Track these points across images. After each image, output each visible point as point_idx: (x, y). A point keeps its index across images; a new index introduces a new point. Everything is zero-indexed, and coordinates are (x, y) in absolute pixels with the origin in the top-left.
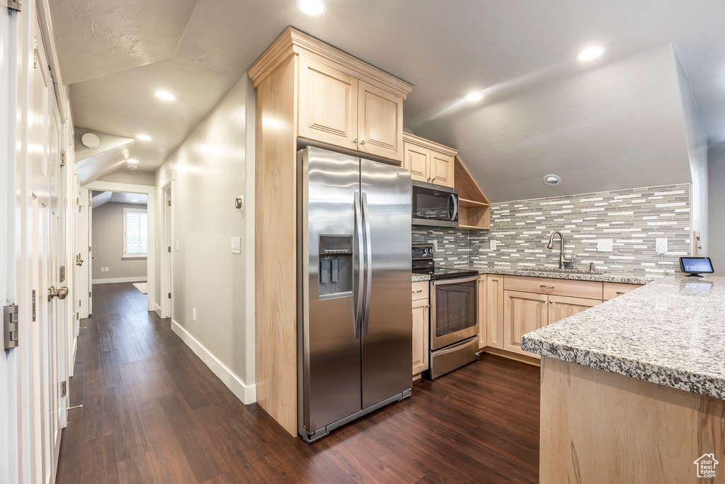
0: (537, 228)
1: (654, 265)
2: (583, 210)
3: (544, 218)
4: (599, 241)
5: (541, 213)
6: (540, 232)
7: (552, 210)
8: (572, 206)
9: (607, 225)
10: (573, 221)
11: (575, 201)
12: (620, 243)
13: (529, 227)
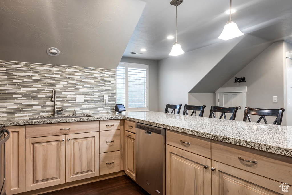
0: (34, 85)
1: (103, 109)
2: (68, 76)
3: (39, 78)
4: (77, 96)
5: (37, 75)
6: (36, 89)
7: (46, 73)
8: (60, 73)
9: (81, 87)
10: (61, 83)
11: (62, 69)
12: (88, 97)
13: (25, 84)
